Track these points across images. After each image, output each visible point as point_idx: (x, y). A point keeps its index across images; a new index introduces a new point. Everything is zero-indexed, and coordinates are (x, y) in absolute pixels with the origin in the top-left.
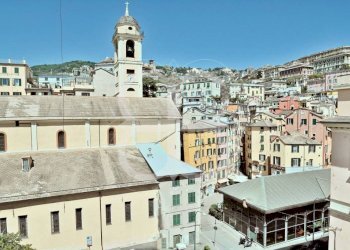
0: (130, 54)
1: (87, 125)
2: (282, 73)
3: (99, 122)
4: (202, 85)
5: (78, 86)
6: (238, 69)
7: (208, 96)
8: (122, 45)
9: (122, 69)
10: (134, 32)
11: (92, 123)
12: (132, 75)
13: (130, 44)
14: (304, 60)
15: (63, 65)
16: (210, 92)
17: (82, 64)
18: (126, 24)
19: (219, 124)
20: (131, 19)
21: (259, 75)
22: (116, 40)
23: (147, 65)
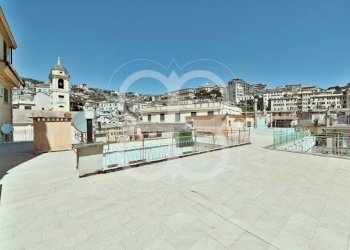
0: (61, 87)
1: (29, 126)
5: (21, 102)
7: (116, 110)
8: (55, 82)
9: (55, 95)
10: (63, 74)
12: (62, 99)
18: (58, 69)
20: (61, 67)
21: (151, 99)
22: (51, 78)
23: (81, 87)
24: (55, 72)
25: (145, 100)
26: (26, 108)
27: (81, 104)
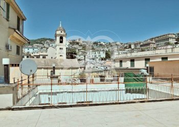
0: (61, 42)
1: (43, 69)
2: (141, 46)
3: (47, 68)
4: (97, 52)
5: (41, 54)
6: (124, 43)
7: (99, 58)
8: (58, 38)
9: (58, 48)
10: (63, 33)
11: (44, 68)
13: (61, 38)
14: (152, 39)
15: (37, 40)
16: (100, 56)
17: (46, 39)
18: (60, 30)
20: (62, 28)
21: (130, 47)
22: (56, 36)
23: (78, 41)
24: (58, 32)
25: (126, 48)
26: (43, 57)
27: (75, 54)
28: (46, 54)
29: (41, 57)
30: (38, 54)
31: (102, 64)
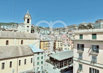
2: (63, 29)
4: (45, 31)
5: (13, 29)
6: (53, 28)
9: (26, 26)
12: (28, 27)
13: (28, 20)
15: (9, 23)
16: (47, 33)
17: (14, 23)
19: (49, 40)
22: (24, 19)
28: (17, 30)
29: (13, 31)
30: (11, 29)
31: (49, 37)
